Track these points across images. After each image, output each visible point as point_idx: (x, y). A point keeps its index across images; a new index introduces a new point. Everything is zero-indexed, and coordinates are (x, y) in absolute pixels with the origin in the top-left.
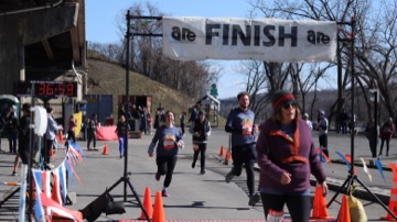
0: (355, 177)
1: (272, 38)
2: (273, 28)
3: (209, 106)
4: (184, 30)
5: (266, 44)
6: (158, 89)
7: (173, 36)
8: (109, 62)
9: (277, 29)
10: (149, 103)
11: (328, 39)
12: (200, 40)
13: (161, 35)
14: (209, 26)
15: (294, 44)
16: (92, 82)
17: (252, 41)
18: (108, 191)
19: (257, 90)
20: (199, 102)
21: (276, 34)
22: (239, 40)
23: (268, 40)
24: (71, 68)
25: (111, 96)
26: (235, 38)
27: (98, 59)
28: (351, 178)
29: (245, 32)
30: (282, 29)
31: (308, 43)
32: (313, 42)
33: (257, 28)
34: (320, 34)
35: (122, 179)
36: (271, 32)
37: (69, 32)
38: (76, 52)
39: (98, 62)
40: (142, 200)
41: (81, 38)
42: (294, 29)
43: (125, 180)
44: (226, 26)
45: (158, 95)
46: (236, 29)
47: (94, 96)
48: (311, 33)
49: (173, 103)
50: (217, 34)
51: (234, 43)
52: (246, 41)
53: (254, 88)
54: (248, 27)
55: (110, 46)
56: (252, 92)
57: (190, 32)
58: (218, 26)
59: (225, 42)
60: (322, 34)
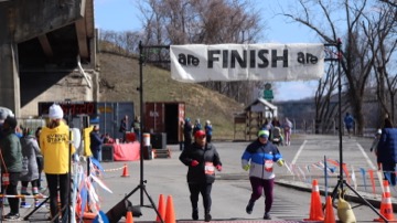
0: (344, 182)
1: (266, 61)
2: (266, 51)
3: (261, 113)
4: (189, 56)
5: (260, 66)
6: (194, 92)
7: (180, 62)
8: (127, 56)
9: (270, 52)
10: (181, 112)
11: (316, 60)
12: (203, 65)
13: (169, 62)
14: (211, 53)
15: (286, 65)
16: (106, 85)
17: (248, 64)
18: (127, 197)
19: (332, 89)
20: (249, 109)
21: (269, 57)
22: (237, 64)
23: (262, 62)
24: (76, 66)
25: (132, 104)
26: (233, 62)
27: (113, 53)
28: (341, 182)
29: (242, 56)
30: (274, 52)
31: (298, 64)
32: (303, 62)
33: (253, 52)
34: (308, 55)
35: (139, 187)
36: (265, 55)
37: (74, 25)
38: (82, 45)
39: (113, 57)
40: (157, 205)
41: (89, 27)
42: (286, 52)
43: (141, 187)
44: (226, 52)
45: (195, 99)
46: (235, 54)
47: (109, 104)
48: (301, 54)
49: (215, 110)
50: (217, 59)
51: (233, 66)
52: (243, 64)
53: (328, 86)
54: (245, 52)
55: (129, 35)
56: (325, 93)
57: (194, 58)
58: (218, 52)
59: (225, 65)
60: (311, 56)
